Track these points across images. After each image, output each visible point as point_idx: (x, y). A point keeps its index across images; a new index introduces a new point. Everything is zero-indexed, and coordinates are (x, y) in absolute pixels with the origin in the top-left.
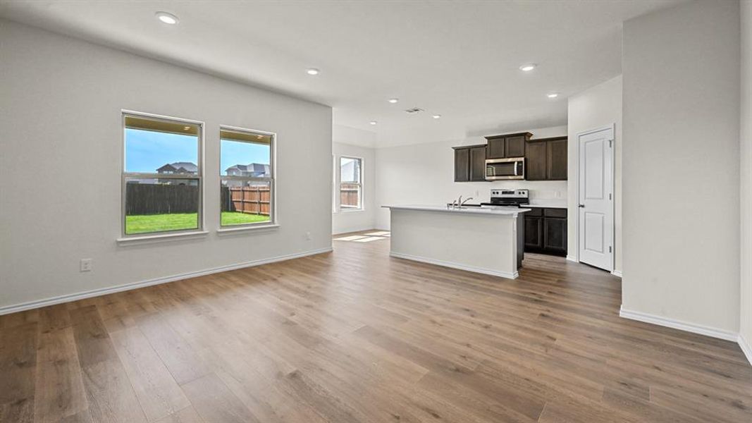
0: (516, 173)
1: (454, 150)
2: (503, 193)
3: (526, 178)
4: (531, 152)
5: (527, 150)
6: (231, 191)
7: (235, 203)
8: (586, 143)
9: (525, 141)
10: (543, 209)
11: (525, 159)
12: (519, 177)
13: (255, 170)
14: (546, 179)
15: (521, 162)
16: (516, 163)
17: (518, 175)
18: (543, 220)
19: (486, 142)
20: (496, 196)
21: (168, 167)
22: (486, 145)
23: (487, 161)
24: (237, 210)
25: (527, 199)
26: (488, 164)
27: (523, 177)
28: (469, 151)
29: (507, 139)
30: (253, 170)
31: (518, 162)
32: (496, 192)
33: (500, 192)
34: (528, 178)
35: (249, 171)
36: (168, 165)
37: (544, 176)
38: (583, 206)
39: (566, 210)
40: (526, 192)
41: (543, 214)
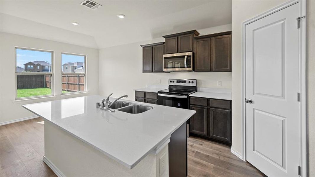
0: (186, 66)
1: (142, 48)
2: (178, 82)
3: (194, 70)
4: (198, 48)
5: (195, 45)
6: (45, 76)
7: (47, 83)
8: (254, 31)
9: (193, 38)
10: (208, 99)
11: (193, 53)
12: (188, 69)
13: (78, 65)
14: (211, 71)
15: (190, 56)
16: (186, 57)
17: (188, 67)
18: (208, 109)
19: (164, 40)
20: (172, 84)
21: (30, 63)
22: (164, 43)
23: (164, 56)
24: (48, 87)
25: (195, 87)
26: (165, 58)
27: (191, 69)
28: (152, 47)
29: (179, 37)
30: (77, 65)
31: (188, 56)
32: (172, 80)
33: (175, 81)
34: (196, 70)
35: (74, 65)
36: (30, 62)
37: (209, 68)
38: (251, 102)
39: (230, 102)
40: (195, 81)
41: (208, 104)
